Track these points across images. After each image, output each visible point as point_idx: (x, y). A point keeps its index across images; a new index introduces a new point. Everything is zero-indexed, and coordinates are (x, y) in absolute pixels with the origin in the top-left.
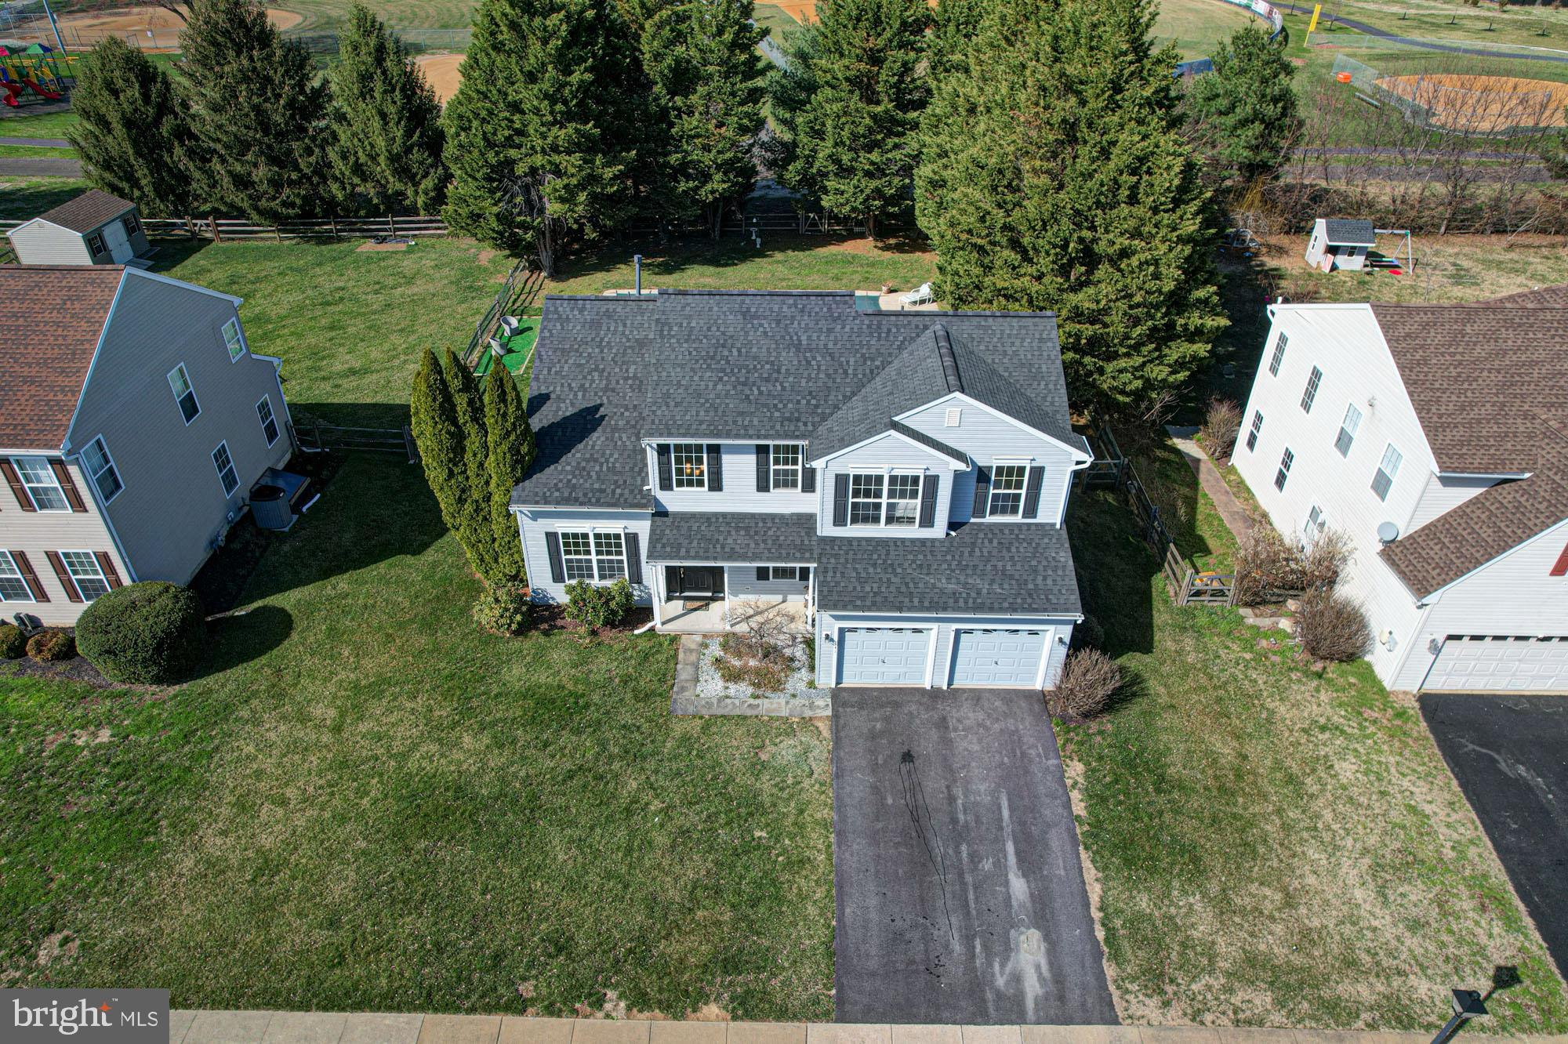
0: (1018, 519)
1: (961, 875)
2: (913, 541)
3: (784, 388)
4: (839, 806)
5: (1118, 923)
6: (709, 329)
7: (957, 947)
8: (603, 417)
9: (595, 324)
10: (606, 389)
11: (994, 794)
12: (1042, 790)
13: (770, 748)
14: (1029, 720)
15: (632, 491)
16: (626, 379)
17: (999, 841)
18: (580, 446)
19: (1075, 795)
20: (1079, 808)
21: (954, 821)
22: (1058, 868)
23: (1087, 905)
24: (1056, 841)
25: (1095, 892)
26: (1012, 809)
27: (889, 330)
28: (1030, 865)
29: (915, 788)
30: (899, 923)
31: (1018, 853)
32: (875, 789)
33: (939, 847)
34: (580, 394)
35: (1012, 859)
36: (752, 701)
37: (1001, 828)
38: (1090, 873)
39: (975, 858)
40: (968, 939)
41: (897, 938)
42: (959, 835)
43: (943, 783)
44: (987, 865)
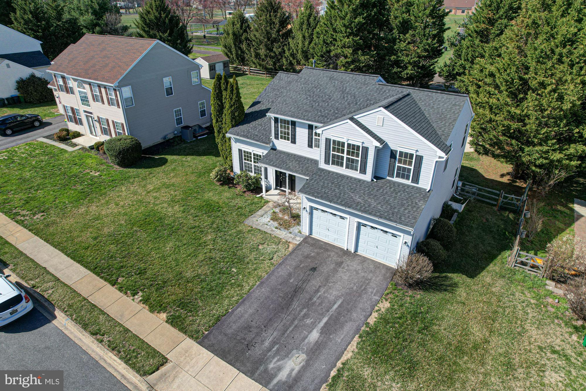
0: (409, 182)
1: (294, 319)
2: (356, 179)
3: (328, 105)
5: (346, 373)
7: (267, 344)
11: (338, 298)
12: (361, 305)
15: (266, 138)
17: (323, 315)
19: (375, 315)
20: (372, 320)
21: (311, 299)
22: (339, 338)
23: (338, 359)
24: (349, 327)
25: (347, 355)
26: (340, 306)
27: (385, 91)
28: (326, 331)
29: (306, 281)
30: (253, 323)
31: (326, 323)
32: (290, 275)
33: (295, 304)
35: (322, 324)
37: (328, 311)
39: (306, 316)
40: (274, 343)
41: (248, 328)
42: (308, 304)
43: (320, 284)
44: (308, 321)
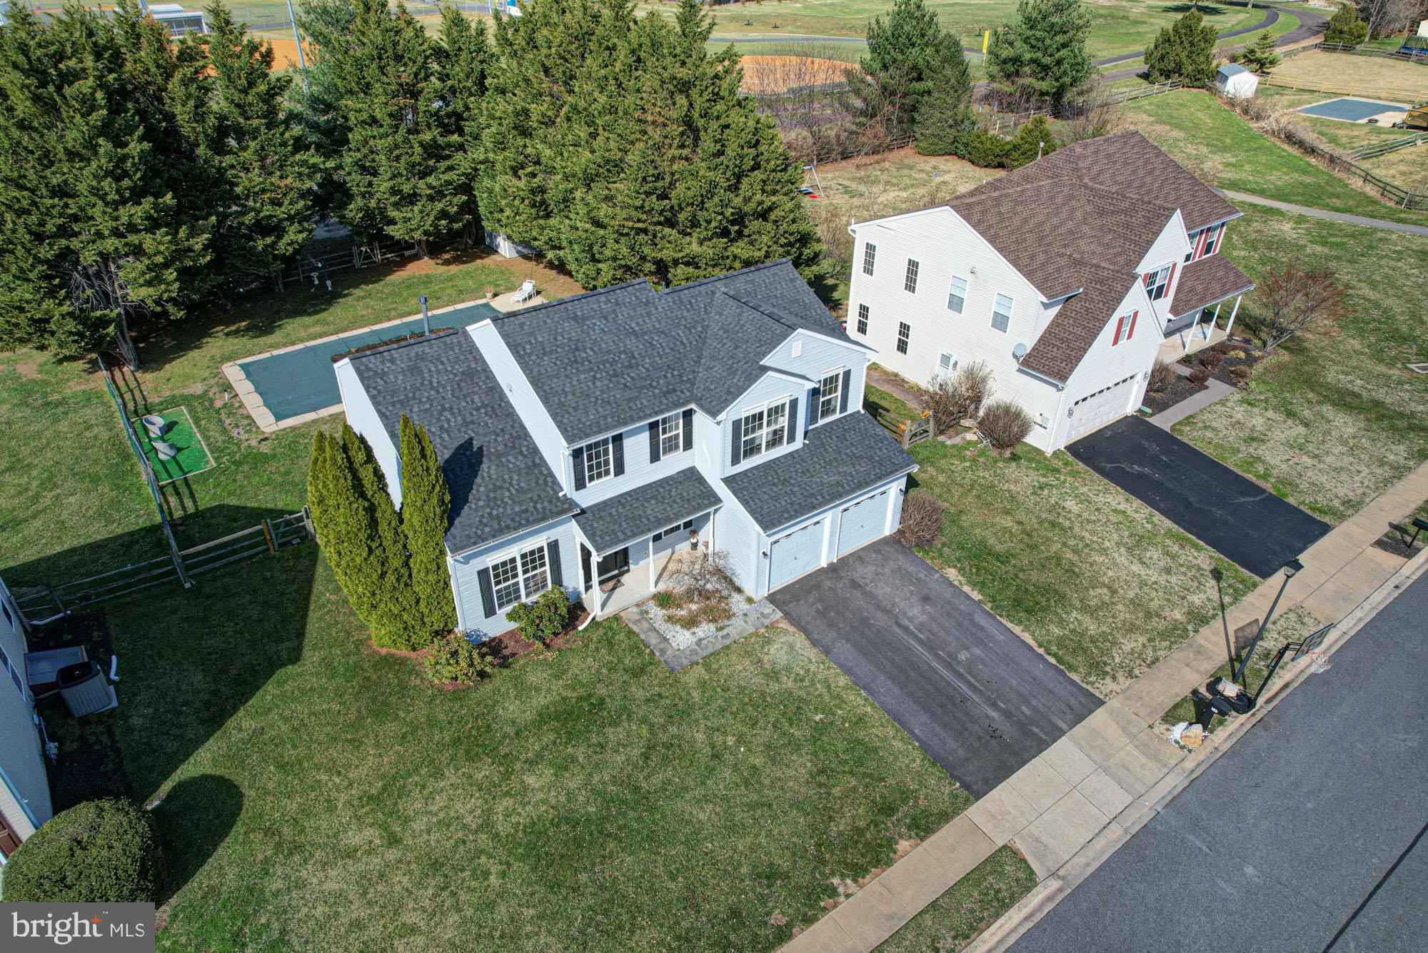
2: (785, 457)
3: (647, 369)
4: (848, 671)
5: (1054, 648)
6: (555, 339)
7: (994, 714)
8: (481, 448)
9: (414, 370)
10: (466, 424)
11: (925, 612)
12: (946, 596)
13: (766, 659)
14: (900, 557)
15: (550, 502)
16: (478, 409)
18: (478, 480)
19: (967, 589)
20: (976, 596)
21: (920, 641)
22: (998, 636)
23: (1031, 648)
27: (690, 303)
32: (857, 649)
34: (445, 435)
36: (720, 634)
38: (1017, 630)
40: (994, 705)
42: (931, 648)
43: (892, 622)
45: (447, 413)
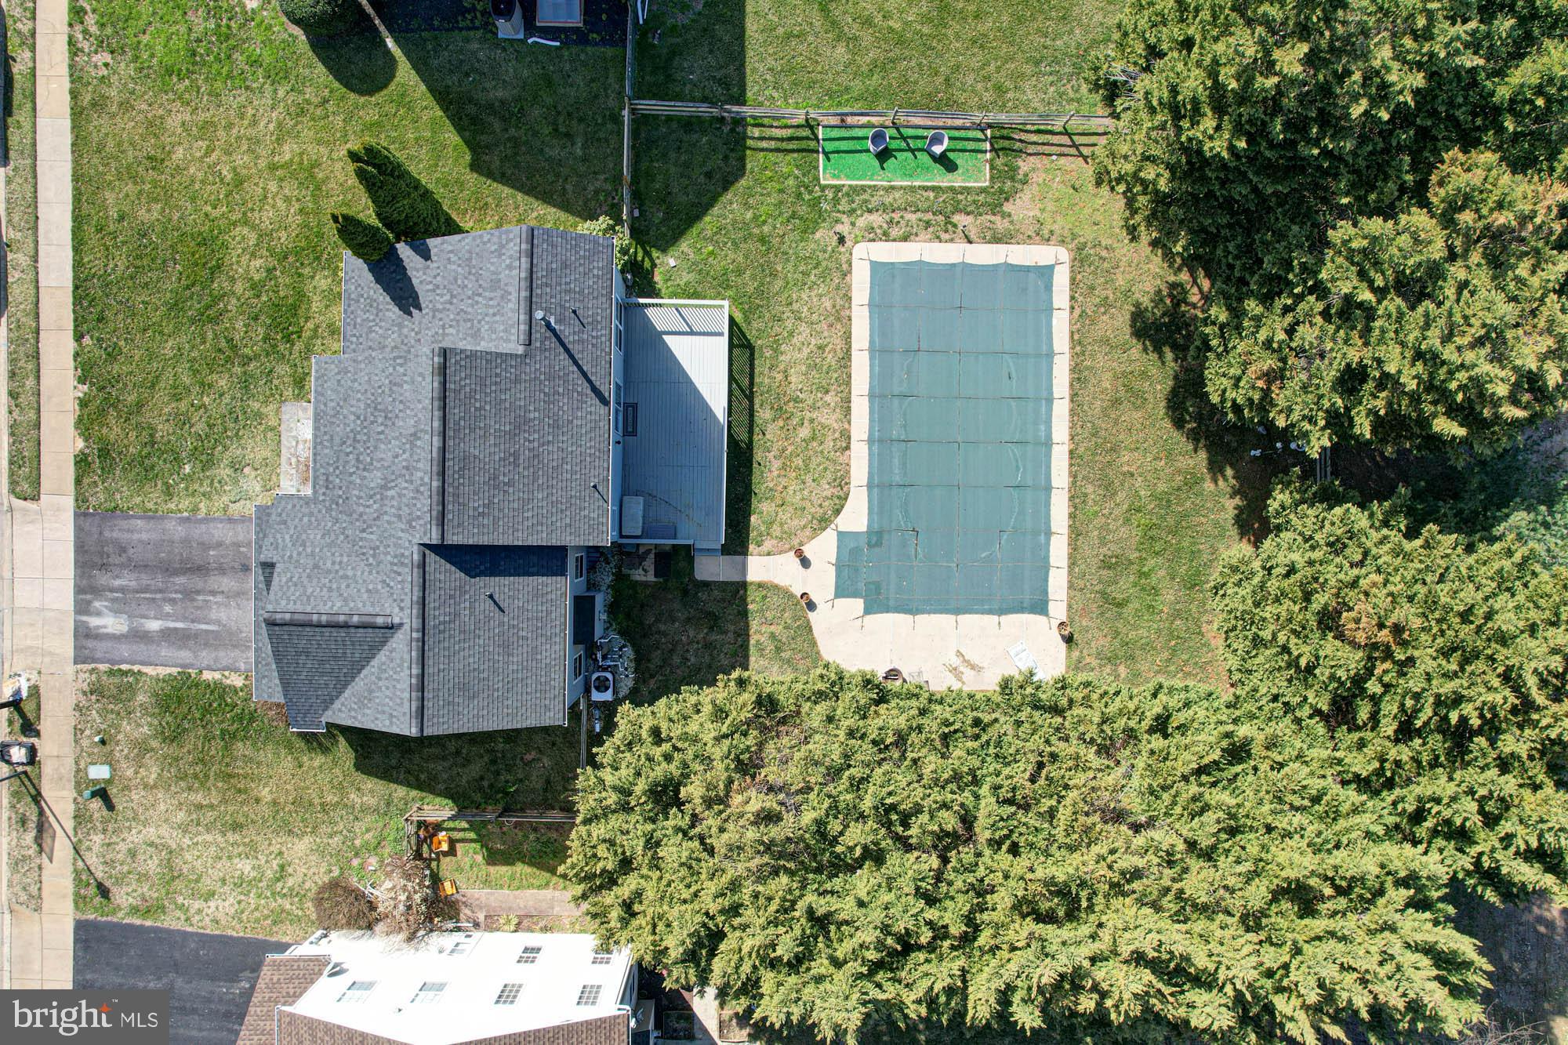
1: (161, 591)
5: (131, 679)
7: (117, 583)
8: (410, 314)
10: (435, 310)
11: (218, 622)
12: (222, 654)
13: (254, 474)
16: (443, 328)
17: (184, 619)
18: (388, 299)
20: (208, 676)
21: (198, 592)
22: (165, 652)
23: (143, 663)
24: (185, 655)
26: (207, 631)
28: (167, 635)
29: (222, 570)
30: (132, 551)
31: (176, 629)
32: (220, 544)
33: (180, 580)
34: (430, 287)
35: (172, 625)
37: (193, 621)
38: (163, 671)
39: (173, 601)
40: (122, 589)
41: (123, 550)
42: (189, 594)
43: (226, 590)
44: (168, 608)
45: (448, 297)
